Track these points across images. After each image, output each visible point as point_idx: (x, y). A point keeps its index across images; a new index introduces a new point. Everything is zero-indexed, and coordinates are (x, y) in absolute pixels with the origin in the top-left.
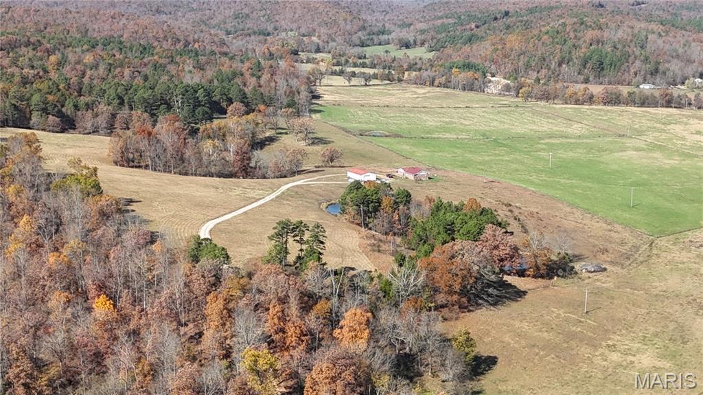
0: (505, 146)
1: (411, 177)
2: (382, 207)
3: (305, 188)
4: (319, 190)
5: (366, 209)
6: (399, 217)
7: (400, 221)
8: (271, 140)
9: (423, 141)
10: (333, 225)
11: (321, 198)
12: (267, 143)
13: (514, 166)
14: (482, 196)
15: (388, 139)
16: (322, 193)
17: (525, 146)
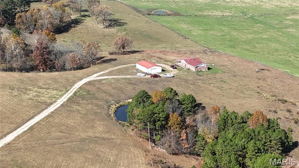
0: (261, 22)
1: (193, 69)
2: (169, 125)
3: (97, 86)
4: (110, 88)
5: (152, 127)
6: (187, 136)
7: (187, 140)
8: (76, 22)
9: (197, 19)
10: (119, 141)
11: (111, 99)
12: (73, 25)
13: (274, 45)
14: (259, 90)
15: (170, 18)
16: (113, 91)
17: (276, 22)
